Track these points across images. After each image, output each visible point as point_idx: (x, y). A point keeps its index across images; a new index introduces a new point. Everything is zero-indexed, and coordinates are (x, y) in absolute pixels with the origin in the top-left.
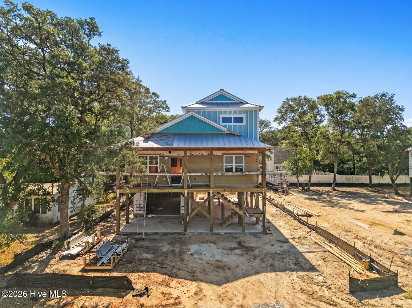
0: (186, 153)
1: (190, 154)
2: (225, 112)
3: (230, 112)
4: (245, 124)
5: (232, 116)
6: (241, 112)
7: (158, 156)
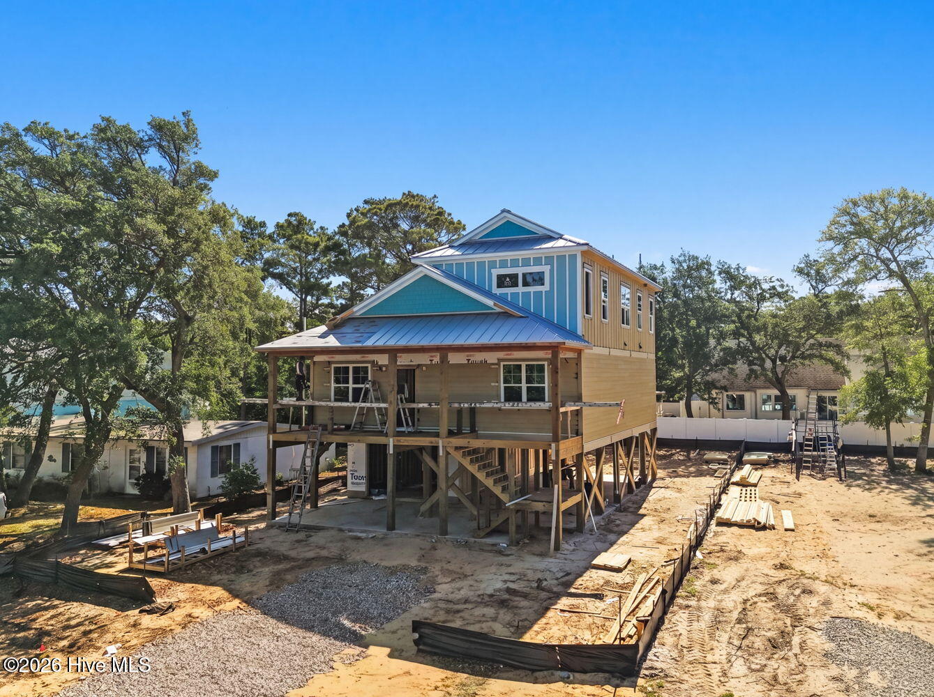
0: (393, 359)
1: (431, 361)
2: (503, 264)
3: (515, 263)
4: (548, 289)
5: (520, 271)
6: (538, 261)
7: (369, 365)
